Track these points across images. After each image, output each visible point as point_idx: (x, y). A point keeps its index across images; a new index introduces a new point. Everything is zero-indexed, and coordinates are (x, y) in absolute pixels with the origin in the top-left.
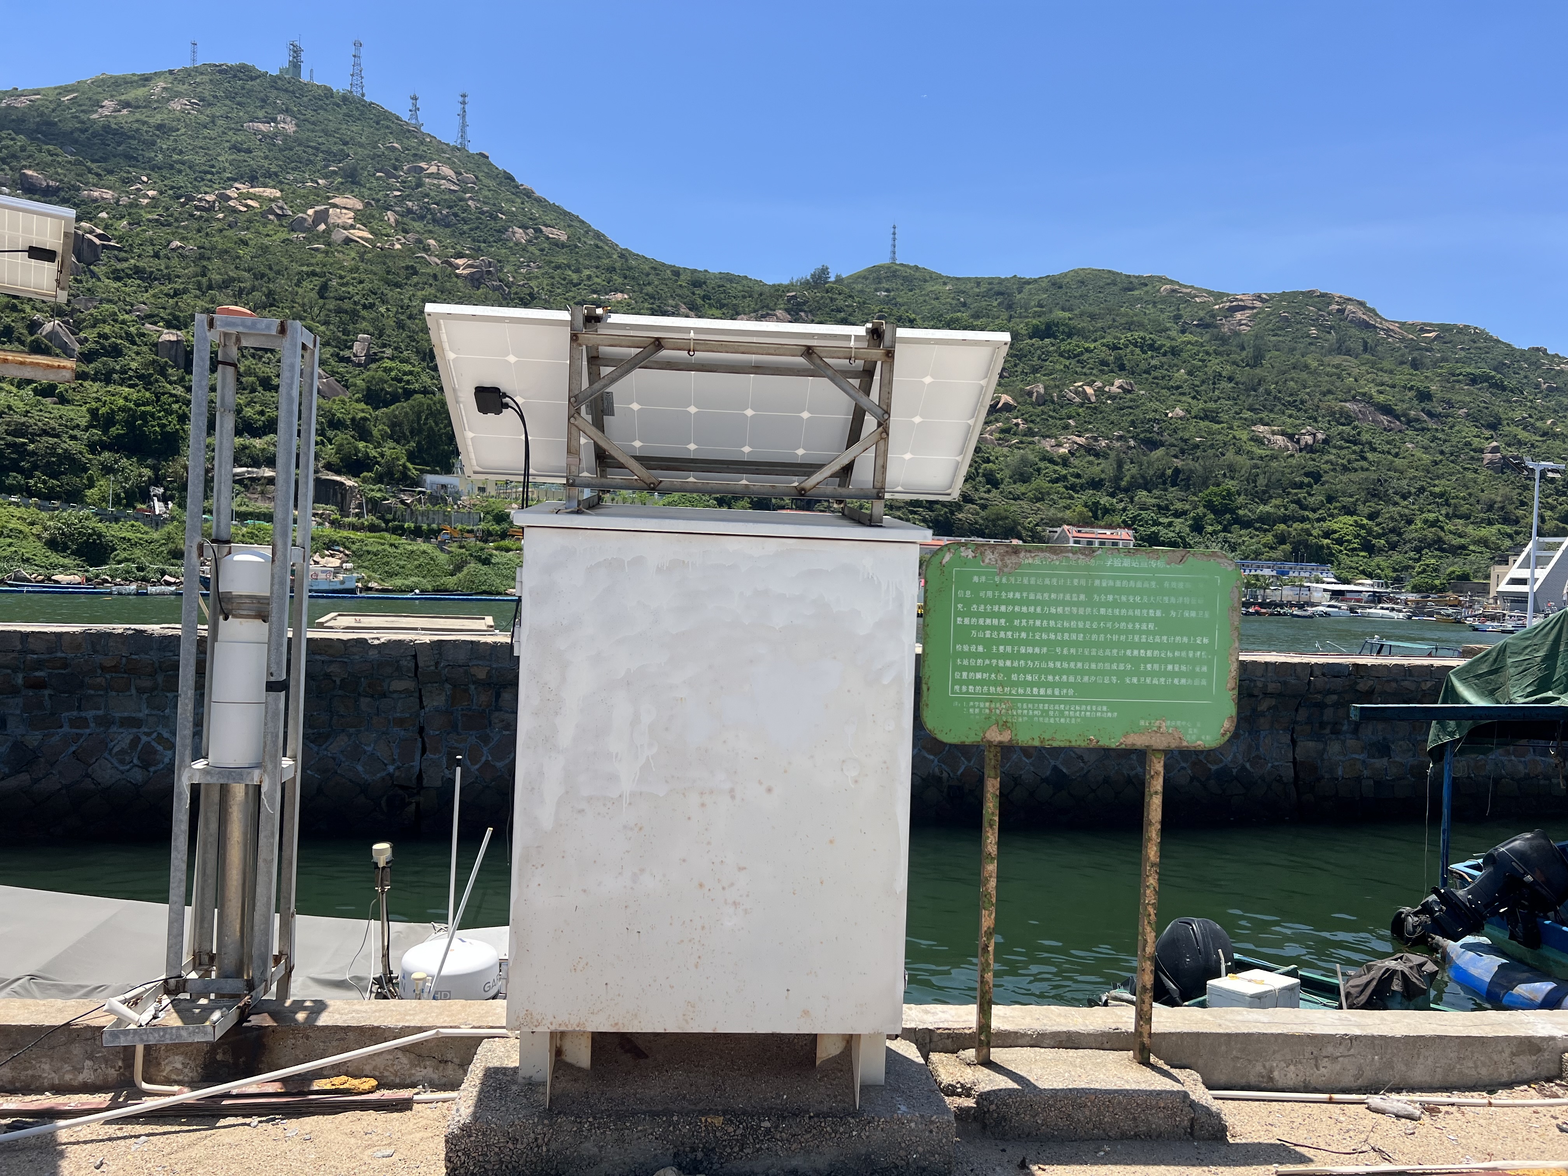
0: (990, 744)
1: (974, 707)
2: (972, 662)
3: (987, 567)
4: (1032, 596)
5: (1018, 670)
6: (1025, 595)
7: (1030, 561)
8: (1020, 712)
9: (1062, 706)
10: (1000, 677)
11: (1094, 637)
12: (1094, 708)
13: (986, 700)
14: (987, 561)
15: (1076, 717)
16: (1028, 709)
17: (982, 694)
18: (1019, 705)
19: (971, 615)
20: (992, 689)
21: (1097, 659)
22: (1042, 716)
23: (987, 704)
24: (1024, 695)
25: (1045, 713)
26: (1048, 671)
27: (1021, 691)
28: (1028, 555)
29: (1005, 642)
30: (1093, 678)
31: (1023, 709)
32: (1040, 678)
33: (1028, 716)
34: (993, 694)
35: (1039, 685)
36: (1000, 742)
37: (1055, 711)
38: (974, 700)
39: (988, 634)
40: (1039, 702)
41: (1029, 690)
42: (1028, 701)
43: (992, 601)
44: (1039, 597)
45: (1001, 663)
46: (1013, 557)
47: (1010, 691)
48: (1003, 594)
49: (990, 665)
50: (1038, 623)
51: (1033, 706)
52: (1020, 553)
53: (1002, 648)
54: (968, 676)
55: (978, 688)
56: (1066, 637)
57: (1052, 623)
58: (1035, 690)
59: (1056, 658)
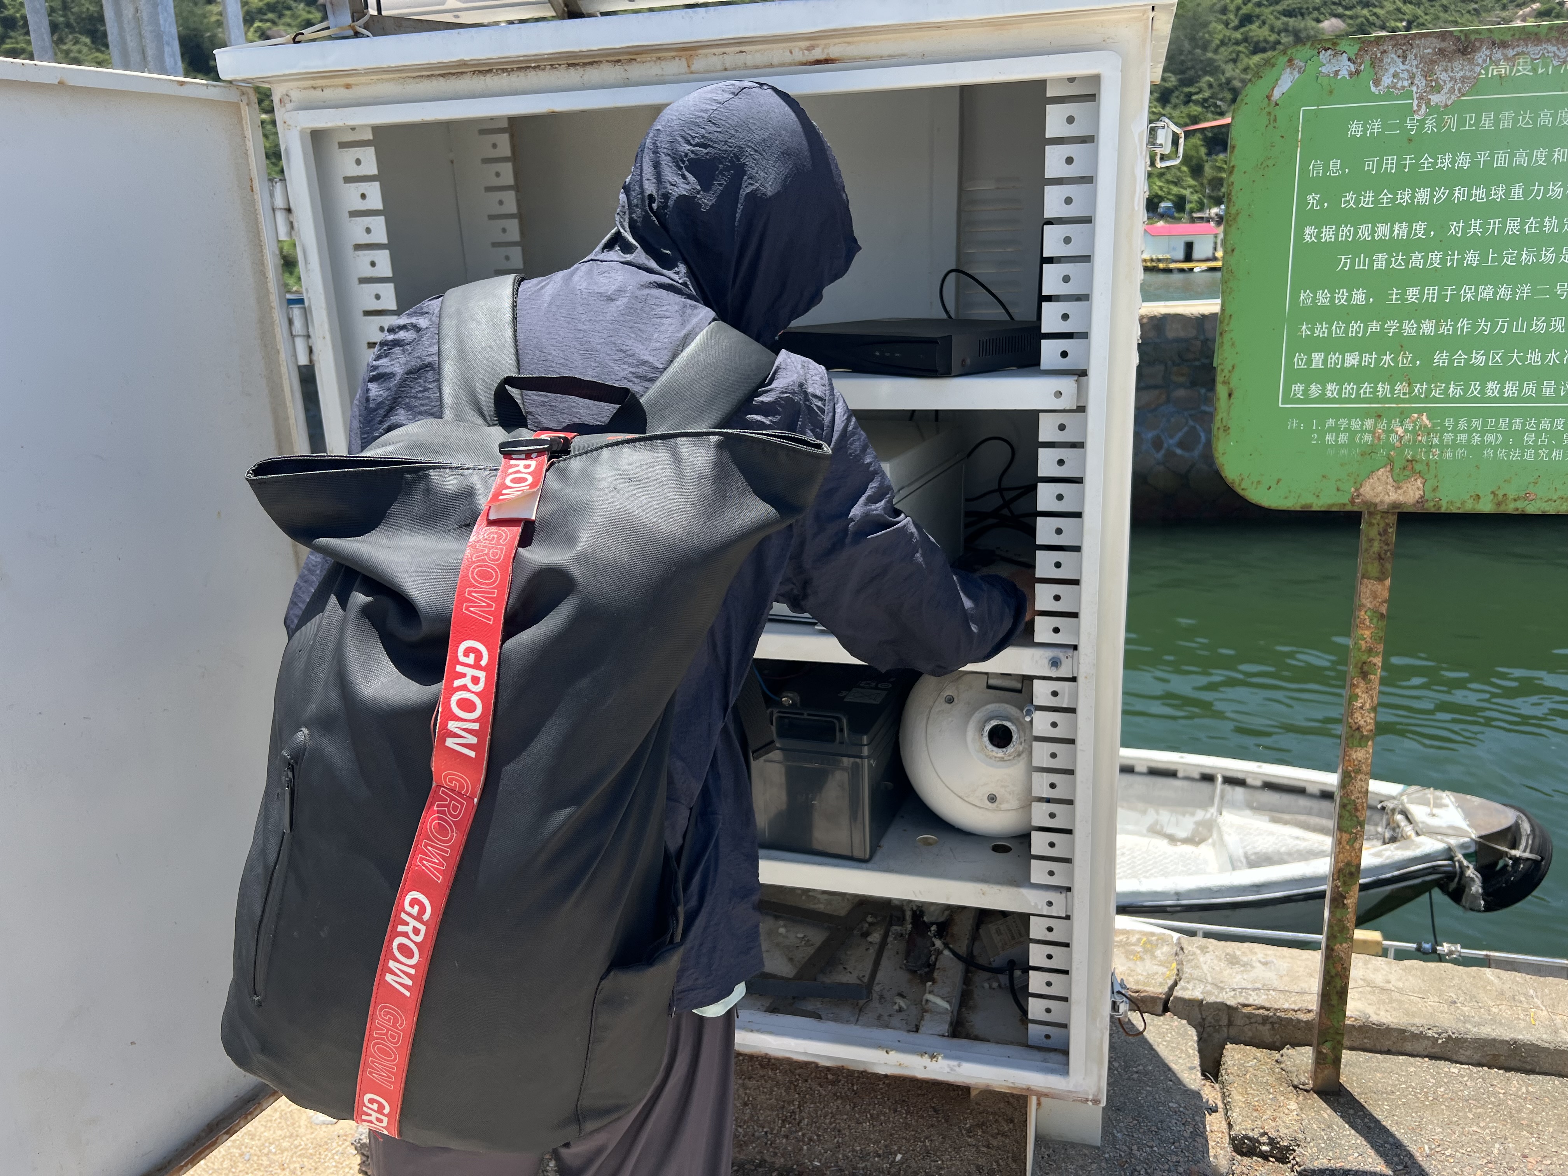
0: (1372, 508)
1: (1336, 430)
2: (1338, 329)
3: (1388, 95)
4: (1501, 160)
5: (1451, 343)
6: (1482, 157)
7: (1503, 69)
8: (1448, 437)
9: (1559, 422)
10: (1405, 360)
13: (1365, 414)
14: (1387, 80)
16: (1470, 432)
17: (1358, 399)
18: (1449, 422)
19: (1338, 217)
20: (1383, 389)
22: (1504, 445)
23: (1369, 423)
24: (1462, 399)
25: (1514, 439)
26: (1529, 341)
27: (1455, 390)
28: (1498, 54)
29: (1422, 278)
31: (1456, 431)
32: (1506, 358)
33: (1468, 445)
34: (1385, 400)
35: (1502, 374)
36: (1395, 505)
37: (1538, 434)
38: (1337, 414)
39: (1380, 261)
40: (1498, 414)
41: (1475, 388)
42: (1471, 414)
43: (1396, 182)
44: (1521, 159)
45: (1409, 328)
46: (1457, 64)
47: (1429, 390)
48: (1426, 161)
49: (1383, 333)
50: (1513, 226)
51: (1485, 424)
52: (1475, 50)
53: (1412, 293)
54: (1325, 362)
55: (1349, 387)
57: (1550, 224)
58: (1491, 387)
59: (1554, 308)
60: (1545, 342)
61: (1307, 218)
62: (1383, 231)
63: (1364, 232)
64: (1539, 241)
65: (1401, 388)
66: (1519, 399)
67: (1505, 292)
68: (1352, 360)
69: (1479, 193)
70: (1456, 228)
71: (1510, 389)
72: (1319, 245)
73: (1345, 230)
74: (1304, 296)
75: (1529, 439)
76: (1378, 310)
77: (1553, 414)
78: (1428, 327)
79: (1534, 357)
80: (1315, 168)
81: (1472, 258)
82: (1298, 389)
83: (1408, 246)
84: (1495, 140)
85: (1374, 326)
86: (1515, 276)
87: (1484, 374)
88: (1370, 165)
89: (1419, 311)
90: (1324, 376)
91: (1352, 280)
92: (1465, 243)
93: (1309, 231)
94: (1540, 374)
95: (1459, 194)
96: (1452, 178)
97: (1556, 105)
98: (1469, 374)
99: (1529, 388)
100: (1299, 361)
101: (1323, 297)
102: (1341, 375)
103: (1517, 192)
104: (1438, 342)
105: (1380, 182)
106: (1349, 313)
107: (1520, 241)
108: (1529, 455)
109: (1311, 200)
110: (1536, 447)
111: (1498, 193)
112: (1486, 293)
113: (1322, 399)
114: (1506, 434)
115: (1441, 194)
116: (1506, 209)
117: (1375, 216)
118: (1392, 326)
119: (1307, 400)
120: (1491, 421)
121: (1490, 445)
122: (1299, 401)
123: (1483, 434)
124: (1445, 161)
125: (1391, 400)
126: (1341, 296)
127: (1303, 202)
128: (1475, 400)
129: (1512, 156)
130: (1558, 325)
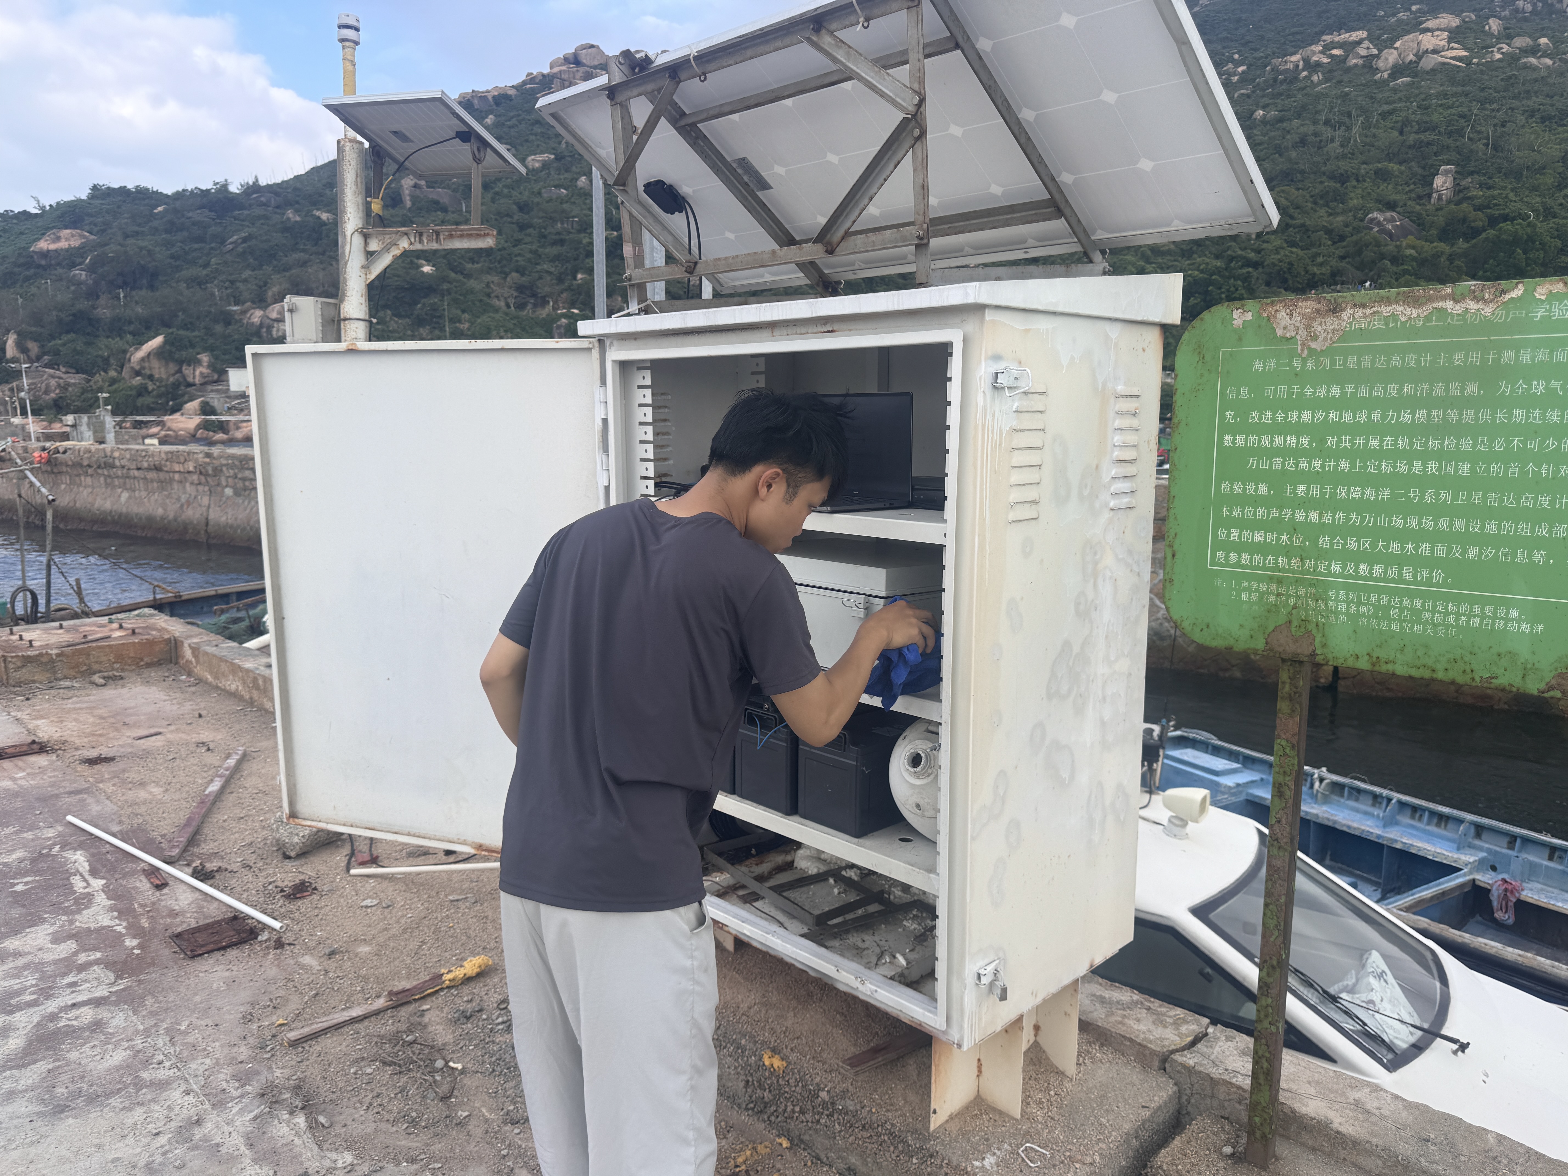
1: (1249, 590)
2: (1248, 512)
3: (1280, 342)
4: (1363, 391)
6: (1349, 389)
7: (1363, 324)
8: (1336, 605)
9: (1418, 602)
10: (1298, 541)
11: (1496, 468)
12: (1489, 610)
13: (1271, 579)
14: (1279, 330)
15: (1447, 626)
16: (1348, 602)
17: (1264, 568)
18: (1331, 593)
21: (1500, 514)
22: (1375, 616)
23: (1273, 587)
24: (1341, 576)
25: (1382, 612)
26: (1391, 534)
27: (1336, 567)
28: (1361, 313)
29: (1310, 477)
30: (1489, 553)
31: (1337, 601)
32: (1373, 546)
33: (1347, 614)
34: (1283, 570)
35: (1372, 559)
37: (1402, 610)
38: (1250, 577)
39: (1277, 463)
40: (1369, 590)
41: (1351, 568)
42: (1348, 588)
43: (1287, 405)
44: (1378, 391)
45: (1300, 516)
46: (1329, 320)
47: (1316, 567)
48: (1308, 391)
49: (1280, 520)
50: (1374, 442)
51: (1359, 597)
52: (1343, 310)
53: (1301, 489)
54: (1240, 536)
55: (1257, 558)
56: (1432, 467)
57: (1403, 442)
58: (1363, 568)
59: (1407, 508)
60: (1403, 536)
61: (1226, 428)
62: (1278, 441)
63: (1265, 441)
64: (1395, 455)
65: (1295, 562)
66: (1385, 579)
67: (1370, 493)
68: (1259, 537)
69: (1347, 416)
70: (1331, 441)
71: (1378, 571)
72: (1234, 449)
73: (1252, 439)
74: (1225, 486)
75: (1394, 613)
76: (1277, 501)
77: (1412, 595)
78: (1313, 516)
79: (1395, 547)
80: (1232, 392)
81: (1344, 465)
82: (1221, 555)
83: (1297, 453)
84: (1359, 376)
85: (1275, 513)
86: (1377, 481)
87: (1357, 557)
88: (1268, 392)
89: (1307, 504)
90: (1240, 547)
91: (1258, 477)
92: (1339, 454)
93: (1227, 438)
94: (1400, 561)
95: (1333, 416)
96: (1327, 404)
97: (1404, 351)
98: (1346, 556)
99: (1393, 572)
100: (1222, 535)
101: (1238, 488)
102: (1253, 548)
103: (1376, 416)
104: (1321, 529)
105: (1276, 405)
107: (1380, 454)
108: (1395, 628)
109: (1229, 415)
110: (1401, 621)
111: (1362, 416)
112: (1356, 493)
113: (1238, 565)
114: (1376, 607)
115: (1320, 416)
116: (1369, 429)
117: (1275, 429)
118: (1287, 513)
119: (1227, 564)
120: (1364, 596)
121: (1363, 615)
122: (1221, 565)
123: (1359, 604)
124: (1322, 391)
125: (1288, 571)
126: (1250, 489)
127: (1222, 417)
128: (1350, 577)
129: (1371, 389)
130: (1413, 522)
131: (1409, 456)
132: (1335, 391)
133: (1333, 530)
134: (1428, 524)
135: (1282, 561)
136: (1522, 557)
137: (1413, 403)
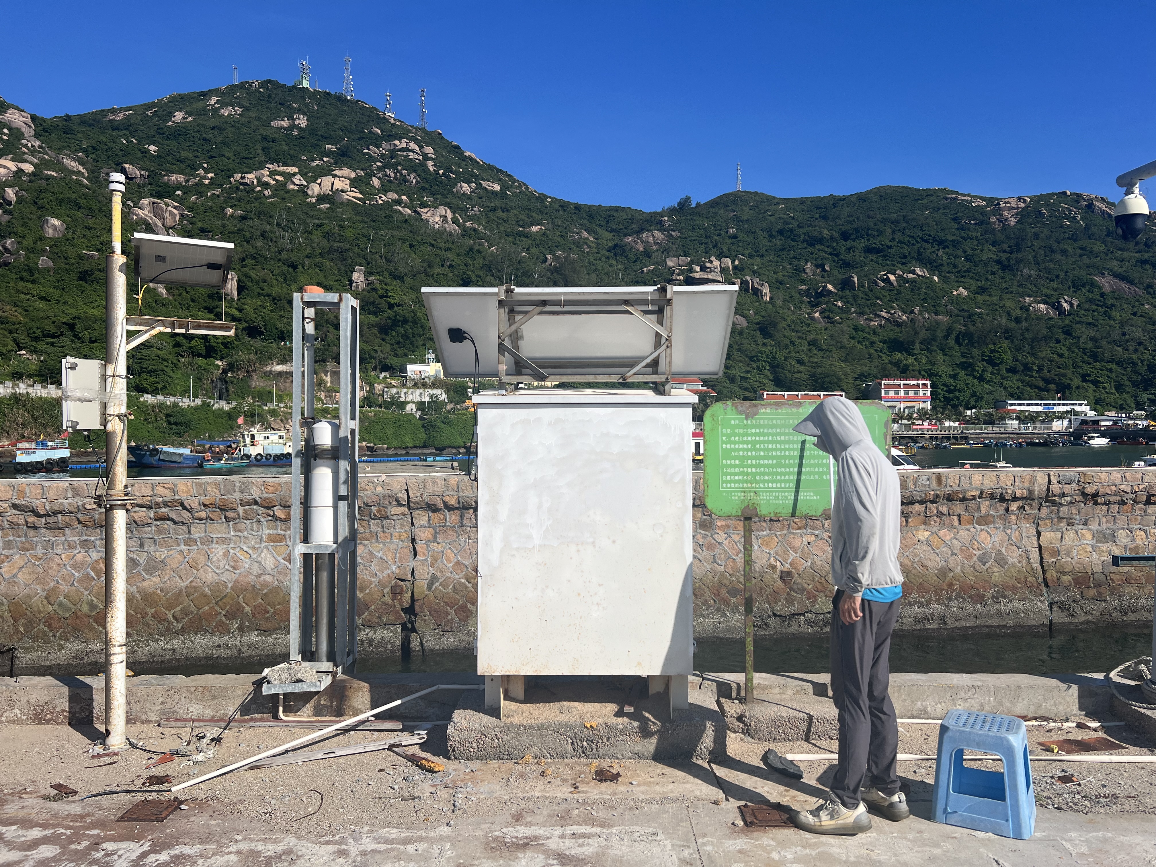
1: (735, 496)
2: (733, 470)
6: (762, 430)
7: (764, 410)
8: (761, 498)
9: (786, 494)
10: (749, 478)
12: (805, 494)
13: (742, 492)
16: (766, 496)
17: (739, 488)
18: (761, 493)
19: (730, 443)
21: (806, 466)
22: (775, 499)
23: (742, 494)
26: (778, 474)
29: (751, 458)
30: (804, 477)
32: (772, 478)
33: (766, 500)
34: (745, 488)
37: (782, 496)
38: (735, 491)
39: (741, 453)
40: (773, 491)
41: (766, 485)
42: (766, 491)
43: (743, 435)
44: (770, 431)
45: (749, 470)
46: (754, 409)
48: (749, 430)
49: (743, 471)
50: (770, 446)
52: (758, 406)
53: (749, 461)
54: (730, 478)
55: (737, 485)
56: (787, 453)
57: (778, 446)
58: (770, 485)
59: (781, 466)
60: (781, 474)
61: (723, 442)
62: (741, 446)
63: (737, 446)
64: (776, 450)
65: (749, 485)
66: (777, 488)
67: (770, 462)
68: (737, 478)
69: (762, 438)
70: (758, 446)
71: (774, 485)
72: (726, 449)
73: (733, 446)
74: (724, 462)
75: (780, 498)
76: (742, 466)
77: (785, 491)
78: (754, 470)
79: (779, 478)
80: (724, 431)
81: (762, 453)
82: (724, 485)
83: (747, 450)
84: (764, 426)
85: (741, 469)
86: (772, 458)
87: (768, 482)
88: (737, 431)
89: (752, 466)
90: (731, 482)
91: (735, 458)
92: (760, 450)
93: (724, 445)
94: (781, 482)
95: (757, 438)
96: (755, 435)
97: (776, 419)
98: (764, 482)
99: (779, 485)
100: (724, 478)
101: (729, 462)
102: (735, 482)
103: (770, 438)
104: (757, 474)
105: (740, 435)
106: (735, 466)
107: (772, 450)
108: (781, 502)
109: (724, 438)
110: (782, 500)
111: (766, 438)
112: (766, 462)
113: (731, 487)
114: (775, 497)
115: (753, 438)
116: (768, 442)
117: (739, 443)
118: (745, 469)
119: (727, 488)
120: (771, 494)
121: (771, 500)
122: (725, 488)
123: (769, 497)
124: (753, 431)
125: (747, 488)
126: (733, 462)
127: (722, 438)
128: (767, 488)
129: (768, 430)
130: (783, 470)
131: (781, 450)
132: (758, 431)
133: (760, 474)
134: (787, 470)
135: (745, 485)
136: (812, 478)
137: (781, 434)
